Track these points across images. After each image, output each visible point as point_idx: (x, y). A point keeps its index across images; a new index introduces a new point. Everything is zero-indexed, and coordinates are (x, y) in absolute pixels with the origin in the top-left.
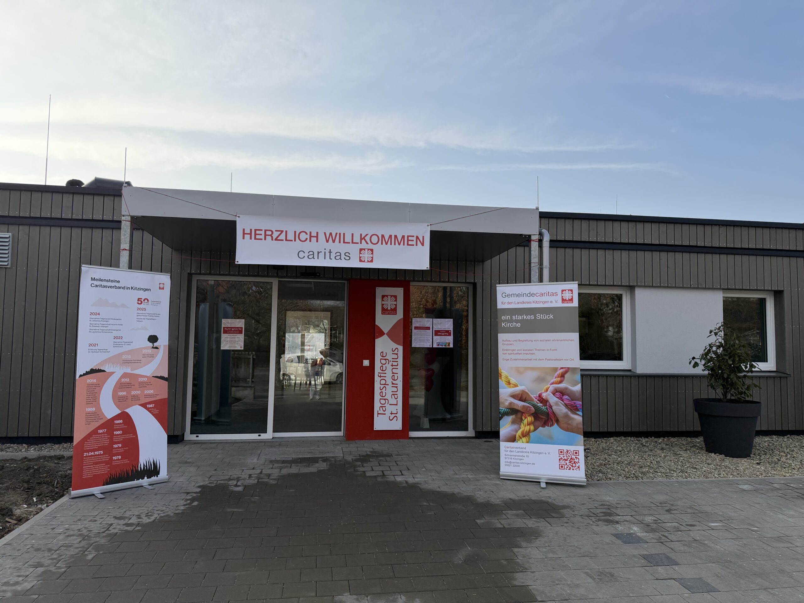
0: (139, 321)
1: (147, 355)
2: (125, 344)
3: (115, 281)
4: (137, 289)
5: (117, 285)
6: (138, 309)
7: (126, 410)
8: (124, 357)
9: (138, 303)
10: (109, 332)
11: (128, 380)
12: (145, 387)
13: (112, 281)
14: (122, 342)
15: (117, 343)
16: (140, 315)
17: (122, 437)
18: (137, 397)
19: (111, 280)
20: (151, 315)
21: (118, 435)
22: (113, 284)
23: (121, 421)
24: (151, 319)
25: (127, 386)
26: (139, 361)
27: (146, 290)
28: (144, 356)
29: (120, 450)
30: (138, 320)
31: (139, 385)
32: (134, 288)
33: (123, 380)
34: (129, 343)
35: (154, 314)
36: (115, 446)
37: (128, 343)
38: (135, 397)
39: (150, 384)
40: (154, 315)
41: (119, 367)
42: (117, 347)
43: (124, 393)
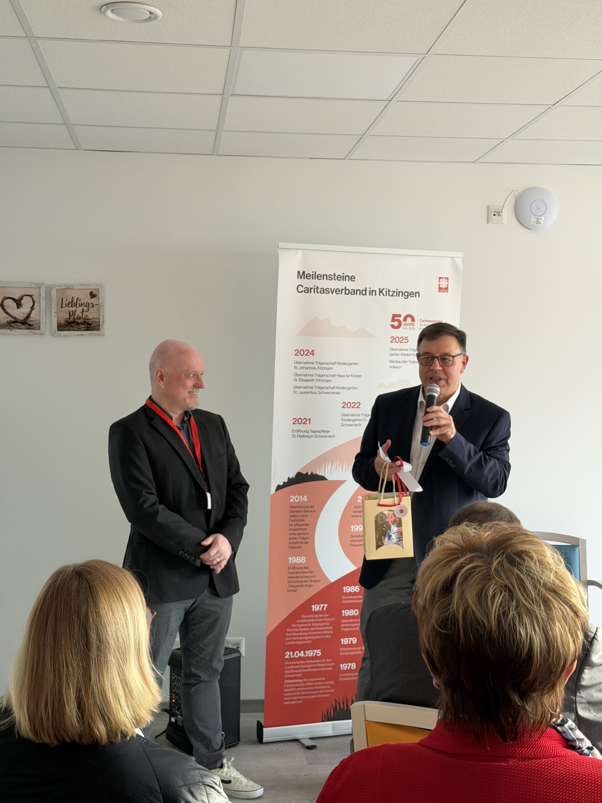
0: (394, 367)
3: (344, 278)
4: (391, 293)
5: (350, 285)
6: (394, 339)
9: (393, 326)
10: (333, 393)
13: (339, 278)
14: (359, 415)
15: (349, 417)
16: (397, 352)
19: (337, 274)
21: (349, 617)
22: (340, 285)
23: (356, 589)
27: (408, 295)
29: (354, 651)
30: (393, 364)
32: (384, 292)
33: (361, 499)
36: (344, 641)
42: (347, 425)
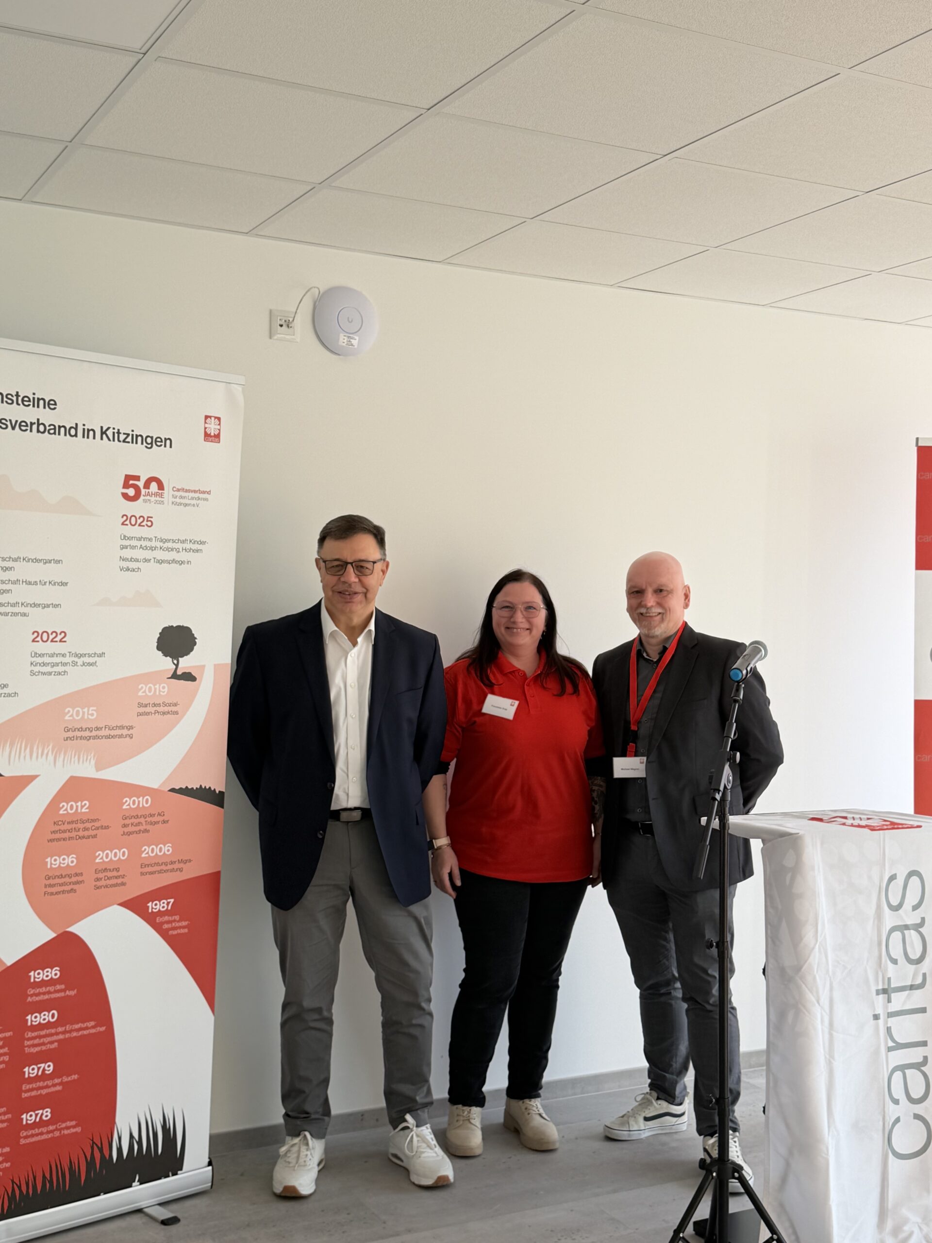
0: (128, 569)
1: (155, 705)
2: (75, 664)
3: (36, 402)
4: (122, 437)
5: (47, 417)
6: (127, 520)
7: (74, 929)
8: (73, 715)
9: (125, 496)
10: (15, 614)
11: (83, 807)
12: (146, 831)
13: (26, 401)
14: (64, 655)
15: (47, 660)
16: (134, 543)
17: (57, 1034)
18: (115, 874)
20: (170, 545)
21: (40, 1026)
22: (29, 414)
23: (53, 973)
24: (169, 562)
25: (81, 833)
26: (125, 732)
27: (153, 442)
28: (145, 708)
29: (47, 1087)
30: (125, 564)
31: (125, 826)
32: (110, 433)
33: (66, 808)
34: (91, 660)
35: (183, 542)
36: (30, 1071)
37: (87, 660)
38: (110, 874)
39: (160, 819)
40: (179, 546)
41: (51, 757)
42: (44, 674)
43: (70, 861)
